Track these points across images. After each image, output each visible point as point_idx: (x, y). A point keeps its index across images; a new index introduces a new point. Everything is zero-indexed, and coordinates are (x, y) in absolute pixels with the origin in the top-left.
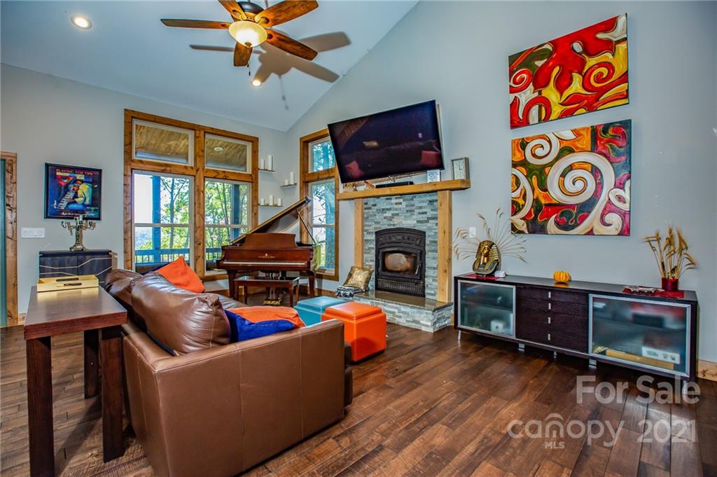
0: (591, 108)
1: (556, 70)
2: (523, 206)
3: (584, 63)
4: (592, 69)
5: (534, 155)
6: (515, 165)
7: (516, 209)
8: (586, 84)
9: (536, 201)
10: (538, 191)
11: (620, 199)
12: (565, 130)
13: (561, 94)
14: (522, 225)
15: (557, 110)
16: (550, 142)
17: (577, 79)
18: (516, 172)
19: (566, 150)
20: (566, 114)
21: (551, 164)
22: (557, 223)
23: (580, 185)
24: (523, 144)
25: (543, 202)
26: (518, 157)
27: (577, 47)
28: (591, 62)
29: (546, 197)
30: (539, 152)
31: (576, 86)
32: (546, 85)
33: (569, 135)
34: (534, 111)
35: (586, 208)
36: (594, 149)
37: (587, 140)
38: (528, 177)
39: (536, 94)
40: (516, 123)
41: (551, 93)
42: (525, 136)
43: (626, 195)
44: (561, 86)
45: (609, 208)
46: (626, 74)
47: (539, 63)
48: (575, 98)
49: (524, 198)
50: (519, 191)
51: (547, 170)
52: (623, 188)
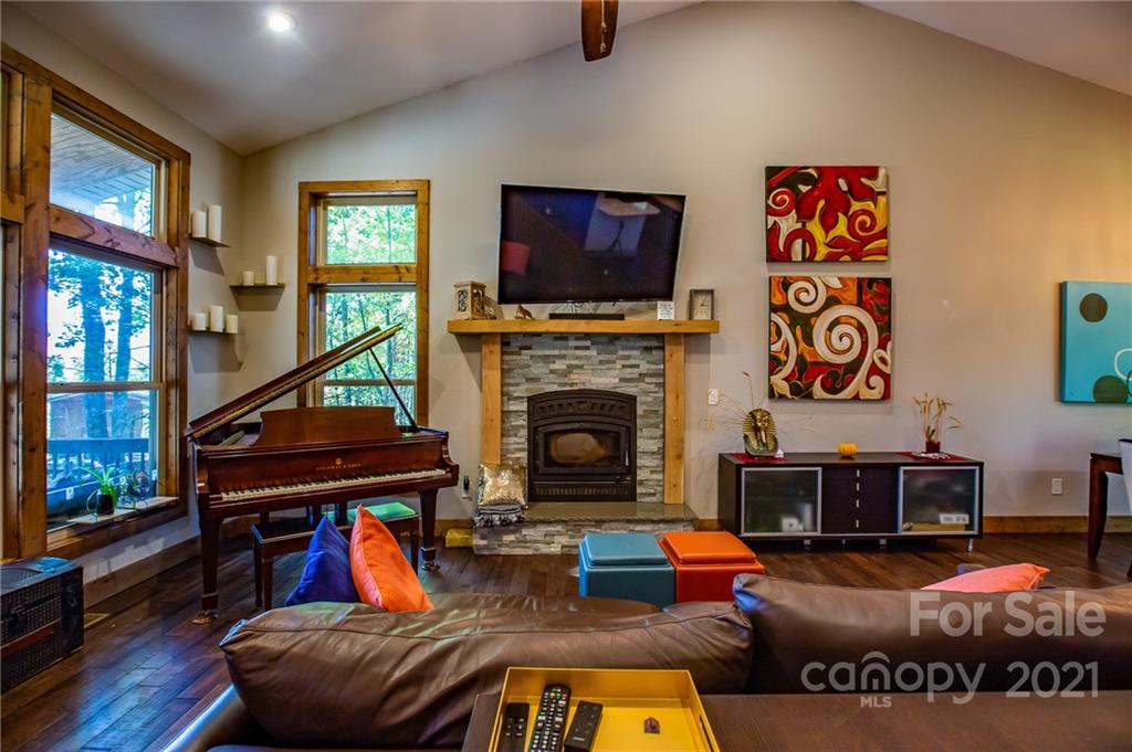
0: (857, 257)
1: (822, 203)
2: (786, 362)
3: (849, 206)
4: (856, 214)
5: (798, 300)
6: (774, 309)
7: (775, 363)
8: (850, 229)
9: (800, 358)
10: (802, 345)
11: (883, 360)
12: (832, 277)
13: (827, 233)
14: (783, 388)
15: (822, 251)
16: (815, 287)
17: (842, 220)
18: (775, 317)
19: (832, 301)
20: (831, 259)
21: (817, 314)
22: (823, 385)
23: (846, 341)
24: (786, 284)
25: (808, 359)
26: (778, 300)
27: (842, 183)
28: (856, 206)
29: (815, 354)
30: (804, 297)
31: (841, 229)
32: (811, 217)
33: (836, 284)
34: (798, 244)
35: (853, 368)
36: (860, 304)
37: (852, 294)
38: (792, 326)
39: (799, 225)
40: (775, 255)
41: (815, 228)
42: (787, 274)
43: (888, 358)
44: (828, 225)
45: (874, 370)
46: (886, 229)
47: (804, 189)
48: (837, 243)
49: (787, 353)
50: (780, 342)
51: (813, 320)
52: (885, 349)
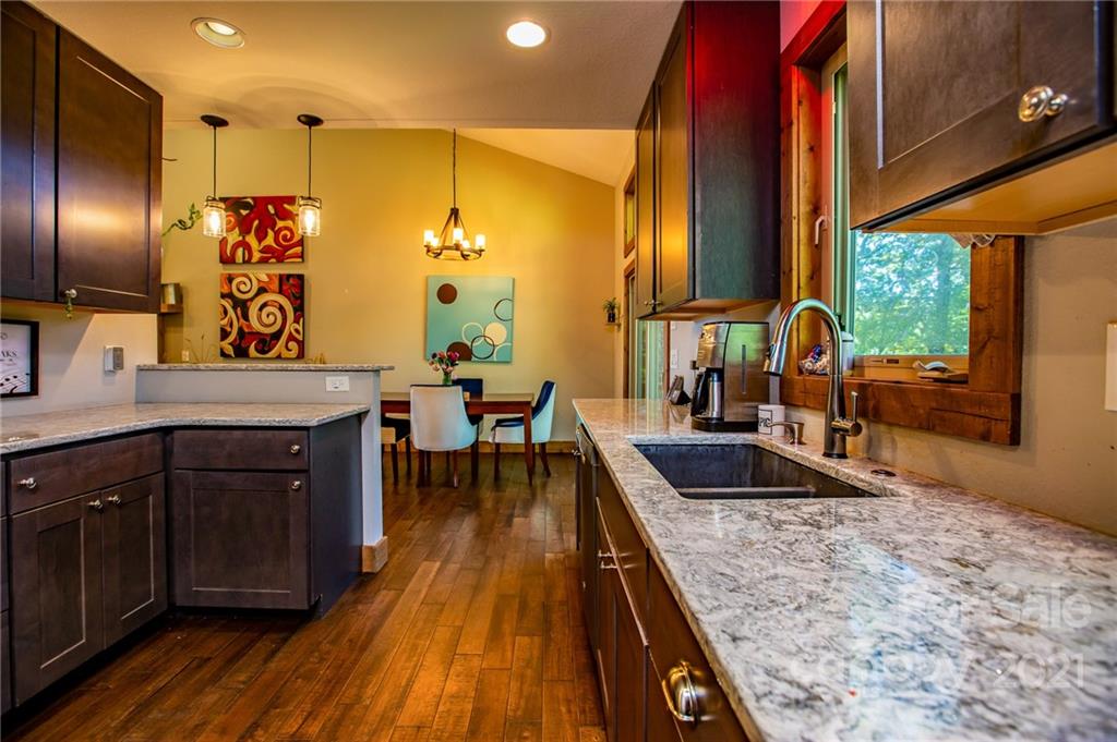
0: (281, 259)
1: (256, 223)
2: (230, 333)
3: (275, 224)
4: (280, 229)
5: (239, 290)
6: (223, 296)
7: (224, 334)
8: (276, 240)
9: (241, 330)
10: (242, 320)
11: (297, 331)
12: (262, 274)
13: (260, 242)
14: (230, 350)
15: (257, 256)
16: (250, 280)
17: (271, 234)
18: (224, 302)
19: (262, 290)
20: (263, 261)
21: (252, 299)
22: (256, 349)
23: (272, 318)
24: (230, 279)
25: (246, 330)
26: (226, 290)
27: (271, 209)
28: (280, 224)
29: (249, 326)
30: (243, 288)
31: (270, 240)
32: (249, 232)
33: (264, 278)
34: (240, 251)
35: (277, 336)
36: (281, 292)
37: (275, 285)
38: (234, 308)
39: (241, 238)
40: (226, 260)
41: (251, 239)
42: (231, 272)
43: (301, 329)
44: (261, 237)
45: (291, 338)
46: (301, 239)
47: (244, 212)
48: (267, 250)
49: (231, 326)
50: (226, 319)
51: (249, 303)
52: (298, 323)
